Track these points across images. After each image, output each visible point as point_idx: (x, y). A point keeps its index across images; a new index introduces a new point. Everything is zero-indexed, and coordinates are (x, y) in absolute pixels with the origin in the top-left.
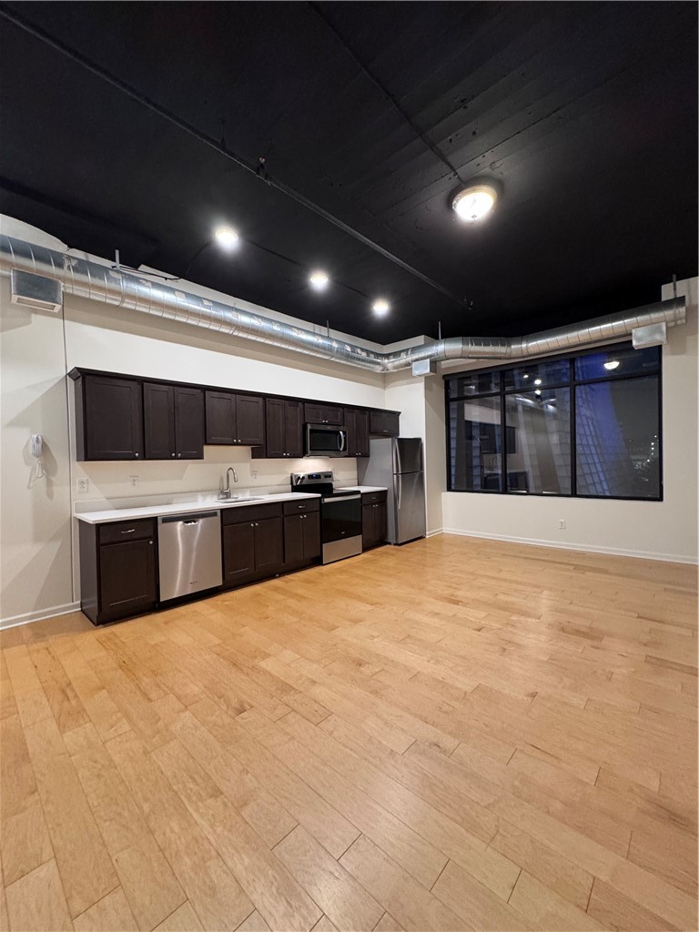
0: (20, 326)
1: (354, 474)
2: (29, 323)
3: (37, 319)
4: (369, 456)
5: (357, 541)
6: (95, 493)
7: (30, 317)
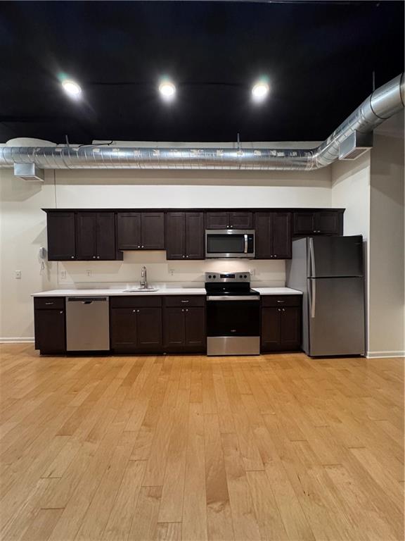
0: (36, 193)
1: (281, 276)
2: (41, 190)
3: (44, 187)
4: (291, 258)
5: (254, 342)
6: (69, 279)
7: (41, 187)
